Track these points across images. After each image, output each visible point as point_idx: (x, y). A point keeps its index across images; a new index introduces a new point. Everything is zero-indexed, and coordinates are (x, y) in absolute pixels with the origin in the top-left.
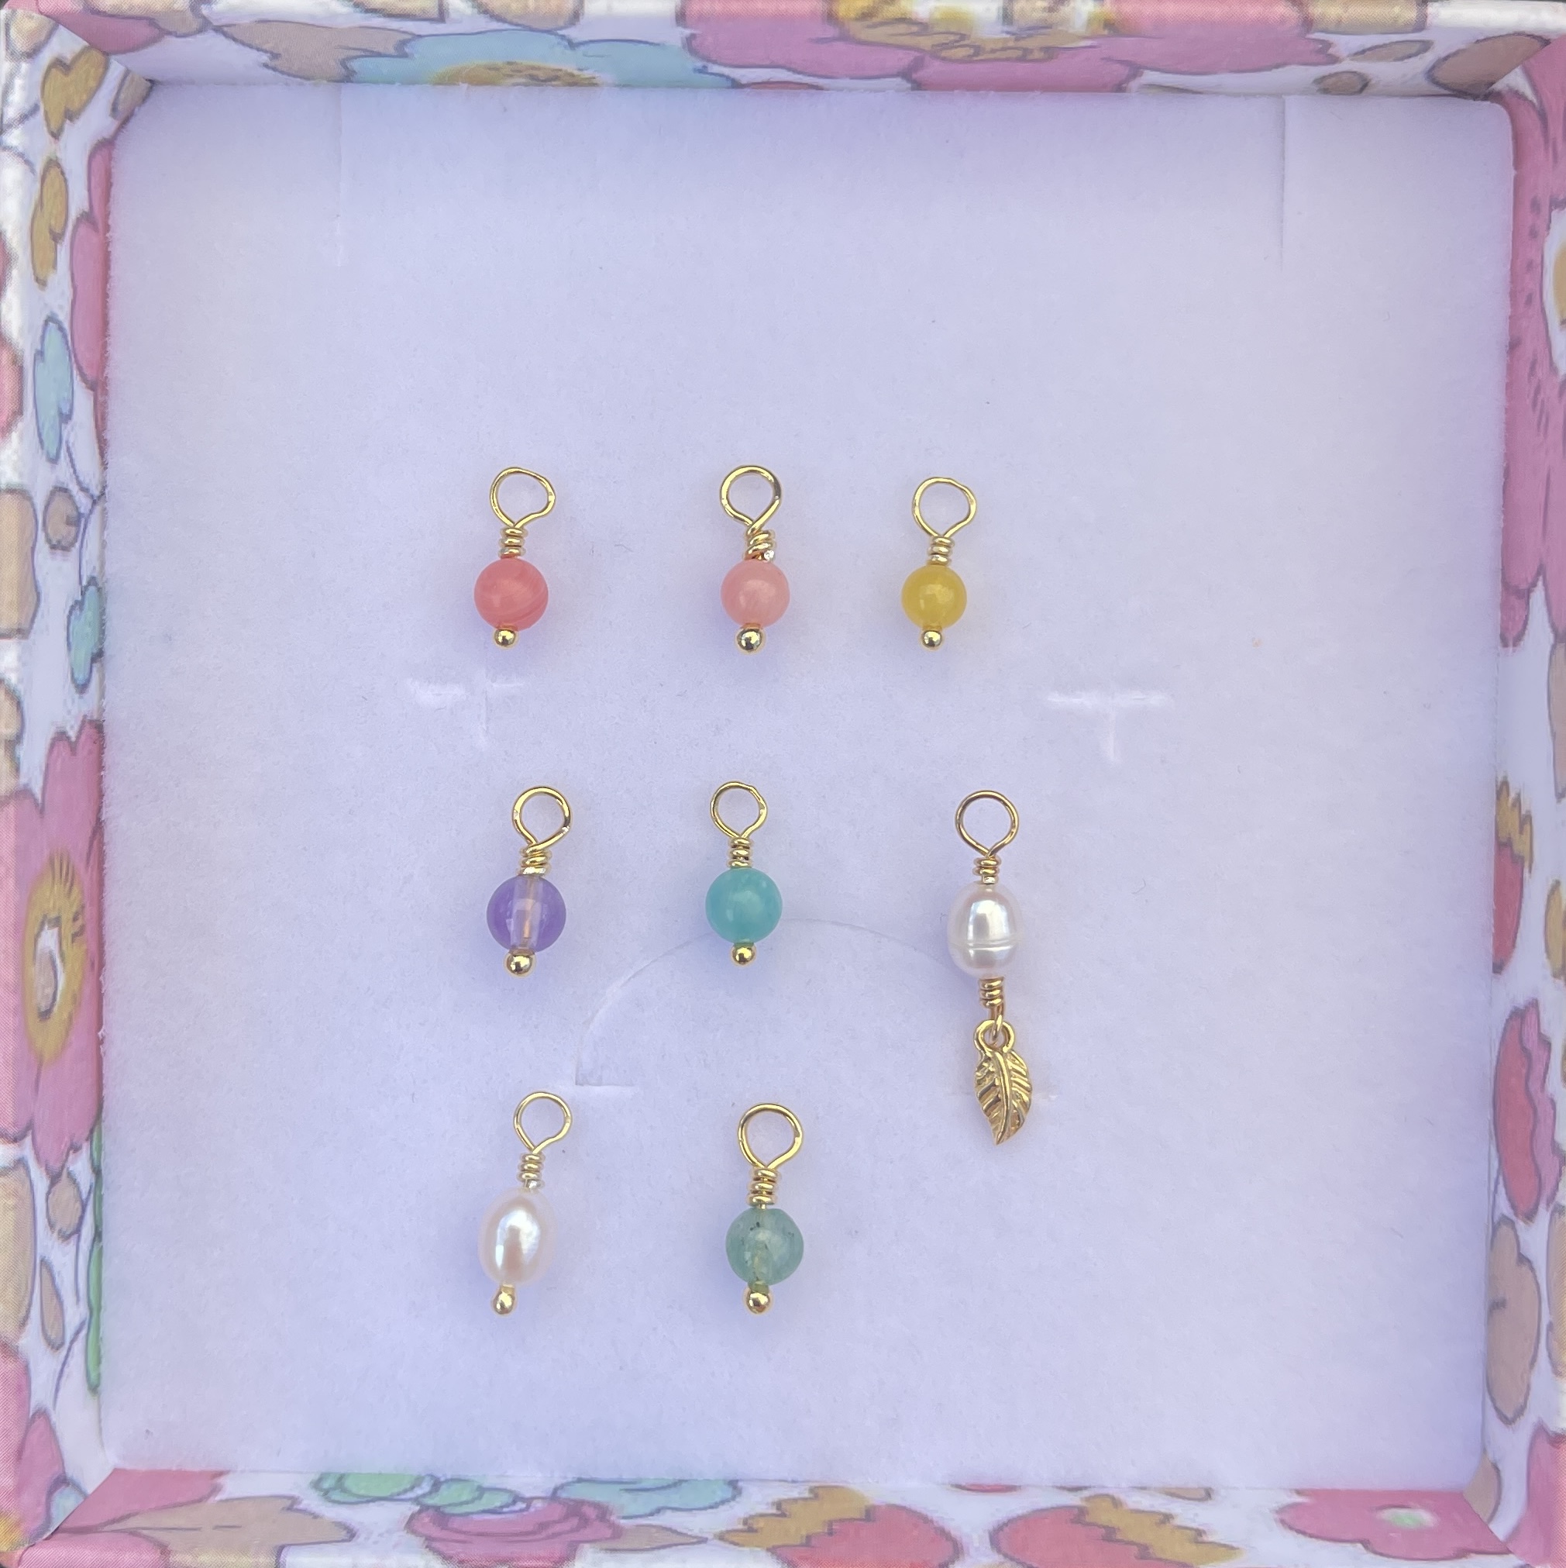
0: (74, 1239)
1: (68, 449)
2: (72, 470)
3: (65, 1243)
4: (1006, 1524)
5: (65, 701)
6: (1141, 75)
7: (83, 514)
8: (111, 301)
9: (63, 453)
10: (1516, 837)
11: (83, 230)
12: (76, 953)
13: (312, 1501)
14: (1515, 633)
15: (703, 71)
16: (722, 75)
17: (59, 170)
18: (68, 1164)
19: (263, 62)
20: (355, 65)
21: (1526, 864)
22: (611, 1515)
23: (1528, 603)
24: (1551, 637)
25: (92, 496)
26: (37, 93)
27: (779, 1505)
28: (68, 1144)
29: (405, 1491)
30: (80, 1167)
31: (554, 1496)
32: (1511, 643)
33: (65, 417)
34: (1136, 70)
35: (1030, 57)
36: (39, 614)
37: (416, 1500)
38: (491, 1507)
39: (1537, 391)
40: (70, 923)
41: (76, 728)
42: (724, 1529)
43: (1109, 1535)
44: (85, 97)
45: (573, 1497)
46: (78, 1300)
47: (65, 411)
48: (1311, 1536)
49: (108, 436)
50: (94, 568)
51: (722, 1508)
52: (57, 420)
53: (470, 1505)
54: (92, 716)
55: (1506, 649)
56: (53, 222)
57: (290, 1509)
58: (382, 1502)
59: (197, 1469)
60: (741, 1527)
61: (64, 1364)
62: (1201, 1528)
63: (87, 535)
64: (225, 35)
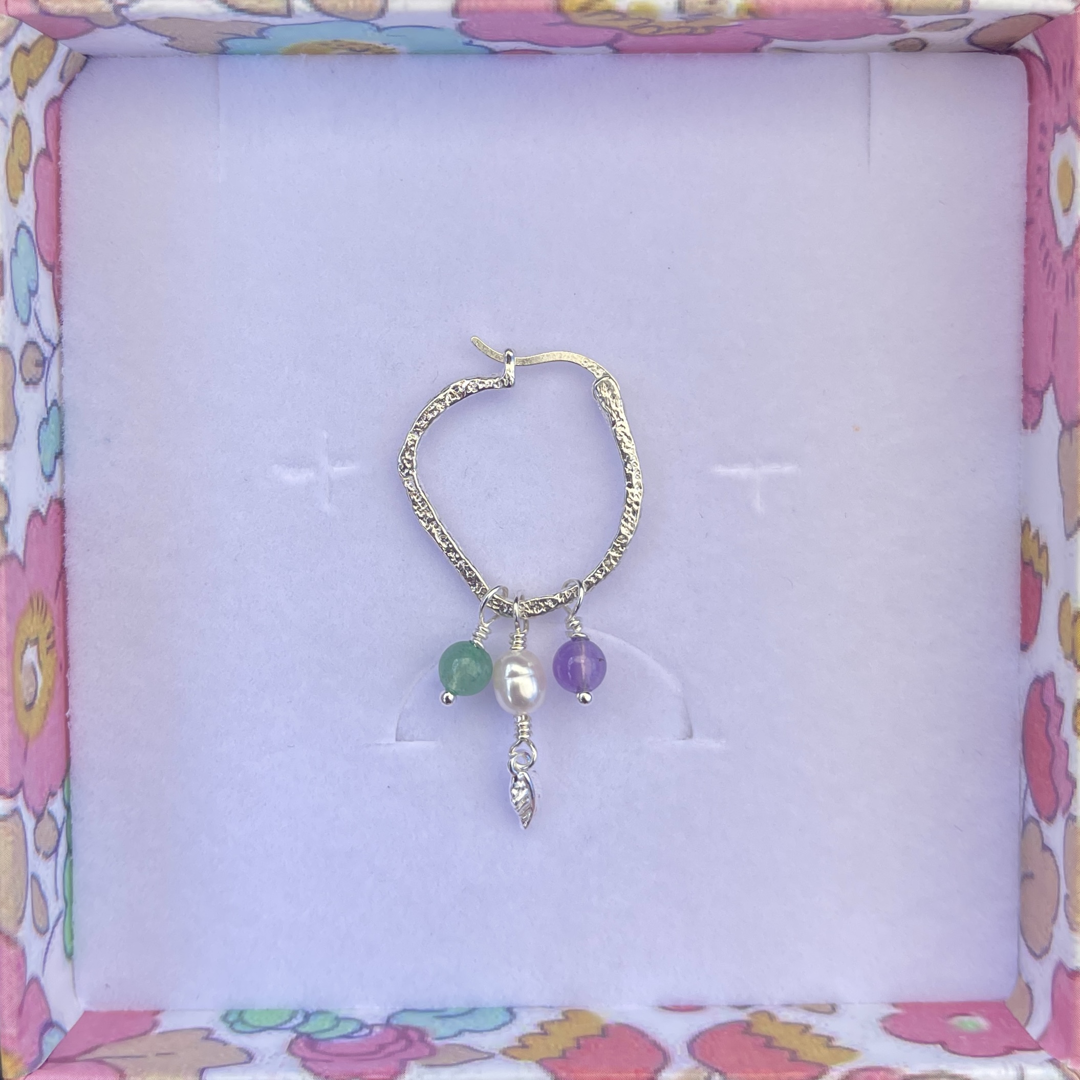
0: (54, 855)
1: (36, 314)
2: (38, 329)
3: (48, 860)
4: (698, 1036)
5: (38, 489)
6: (772, 41)
7: (47, 358)
8: (63, 210)
9: (33, 318)
10: (1036, 560)
11: (42, 162)
12: (50, 660)
13: (223, 1032)
14: (1032, 421)
15: (469, 44)
16: (482, 46)
17: (24, 121)
18: (47, 807)
19: (166, 43)
20: (229, 43)
21: (1044, 579)
22: (428, 1037)
23: (1041, 401)
24: (1060, 425)
25: (53, 345)
26: (9, 71)
27: (542, 1025)
28: (48, 792)
29: (286, 1022)
30: (56, 807)
31: (388, 1024)
32: (1030, 427)
33: (33, 293)
34: (767, 39)
35: (695, 32)
36: (19, 431)
37: (294, 1029)
38: (345, 1033)
39: (1047, 256)
40: (45, 641)
41: (46, 506)
42: (506, 1046)
43: (769, 1043)
44: (41, 70)
45: (401, 1023)
46: (57, 898)
47: (33, 288)
48: (906, 1039)
49: (62, 302)
50: (55, 394)
51: (503, 1029)
52: (28, 295)
53: (331, 1032)
54: (56, 495)
55: (1026, 430)
56: (21, 158)
57: (207, 1038)
58: (271, 1031)
59: (142, 1010)
60: (517, 1044)
61: (49, 943)
62: (830, 1035)
63: (50, 372)
64: (138, 26)
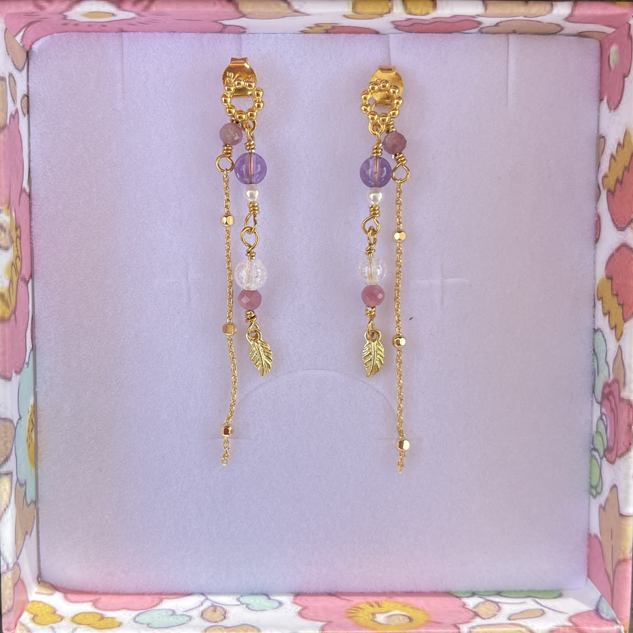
0: (499, 605)
1: (186, 611)
2: (194, 610)
3: (501, 609)
4: (614, 223)
5: (286, 611)
7: (212, 604)
9: (187, 614)
10: (324, 28)
11: (100, 605)
12: (386, 605)
13: (601, 500)
14: (241, 29)
15: (28, 364)
16: (29, 355)
17: (76, 617)
18: (471, 609)
19: (29, 537)
20: (29, 501)
22: (608, 382)
23: (229, 25)
24: (242, 18)
26: (46, 627)
27: (605, 314)
28: (462, 608)
29: (597, 462)
30: (471, 603)
31: (600, 403)
32: (245, 31)
33: (173, 613)
34: (22, 190)
35: (19, 235)
36: (251, 624)
37: (601, 458)
38: (604, 430)
40: (374, 608)
41: (296, 606)
42: (615, 338)
43: (619, 182)
44: (47, 607)
45: (600, 397)
46: (523, 603)
47: (171, 613)
51: (606, 337)
52: (174, 616)
53: (603, 437)
54: (292, 598)
55: (247, 32)
56: (96, 619)
57: (604, 509)
58: (602, 472)
60: (614, 331)
61: (550, 609)
62: (617, 143)
63: (220, 602)
64: (19, 555)
